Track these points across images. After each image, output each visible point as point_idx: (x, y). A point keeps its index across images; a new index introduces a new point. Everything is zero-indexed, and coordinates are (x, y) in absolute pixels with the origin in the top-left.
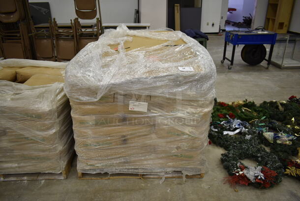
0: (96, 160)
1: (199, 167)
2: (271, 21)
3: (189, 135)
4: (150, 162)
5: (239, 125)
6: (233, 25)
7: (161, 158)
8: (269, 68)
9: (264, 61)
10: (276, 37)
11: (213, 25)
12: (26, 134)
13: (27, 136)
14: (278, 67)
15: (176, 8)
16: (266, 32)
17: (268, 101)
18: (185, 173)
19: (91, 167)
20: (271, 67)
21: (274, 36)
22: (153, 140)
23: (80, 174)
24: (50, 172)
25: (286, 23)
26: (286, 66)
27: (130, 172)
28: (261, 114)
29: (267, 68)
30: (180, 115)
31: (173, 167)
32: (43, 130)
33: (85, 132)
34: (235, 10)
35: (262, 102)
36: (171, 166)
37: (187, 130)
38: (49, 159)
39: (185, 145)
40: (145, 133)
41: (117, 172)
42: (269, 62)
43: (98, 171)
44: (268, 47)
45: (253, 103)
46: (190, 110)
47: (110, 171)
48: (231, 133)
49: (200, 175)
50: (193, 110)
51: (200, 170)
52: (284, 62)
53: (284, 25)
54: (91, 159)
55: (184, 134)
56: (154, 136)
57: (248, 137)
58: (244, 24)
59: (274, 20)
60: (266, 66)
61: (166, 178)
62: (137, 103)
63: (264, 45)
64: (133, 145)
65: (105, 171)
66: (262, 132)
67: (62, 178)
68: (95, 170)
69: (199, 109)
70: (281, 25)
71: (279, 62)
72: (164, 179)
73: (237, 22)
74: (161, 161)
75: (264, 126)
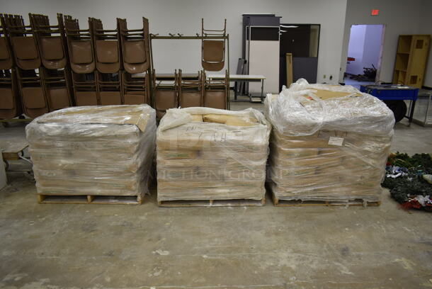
0: (294, 188)
1: (378, 195)
2: (400, 74)
3: (372, 167)
4: (338, 190)
5: (399, 170)
6: (351, 78)
7: (347, 186)
8: (411, 126)
9: (405, 118)
10: (417, 92)
11: (331, 77)
12: (243, 163)
13: (243, 165)
14: (421, 125)
15: (287, 57)
16: (406, 88)
17: (420, 153)
18: (365, 200)
19: (289, 194)
20: (412, 126)
21: (416, 91)
22: (342, 170)
23: (277, 202)
24: (254, 198)
25: (420, 77)
26: (429, 123)
27: (321, 199)
28: (416, 163)
29: (409, 126)
30: (367, 149)
31: (356, 195)
32: (257, 160)
33: (289, 163)
34: (353, 59)
35: (414, 154)
36: (355, 194)
37: (371, 162)
38: (255, 186)
39: (367, 175)
40: (337, 164)
41: (309, 199)
42: (410, 119)
43: (293, 199)
44: (408, 103)
45: (406, 155)
46: (375, 144)
47: (304, 198)
48: (393, 176)
49: (376, 202)
50: (377, 145)
51: (377, 198)
52: (427, 120)
53: (418, 79)
54: (289, 186)
55: (368, 165)
56: (342, 167)
57: (410, 179)
58: (366, 78)
59: (404, 73)
60: (407, 124)
61: (350, 205)
62: (336, 138)
63: (405, 101)
64: (326, 174)
65: (299, 198)
66: (422, 176)
67: (260, 205)
68: (290, 197)
69: (382, 144)
70: (414, 79)
71: (422, 120)
72: (347, 206)
73: (357, 74)
74: (346, 189)
75: (422, 172)
